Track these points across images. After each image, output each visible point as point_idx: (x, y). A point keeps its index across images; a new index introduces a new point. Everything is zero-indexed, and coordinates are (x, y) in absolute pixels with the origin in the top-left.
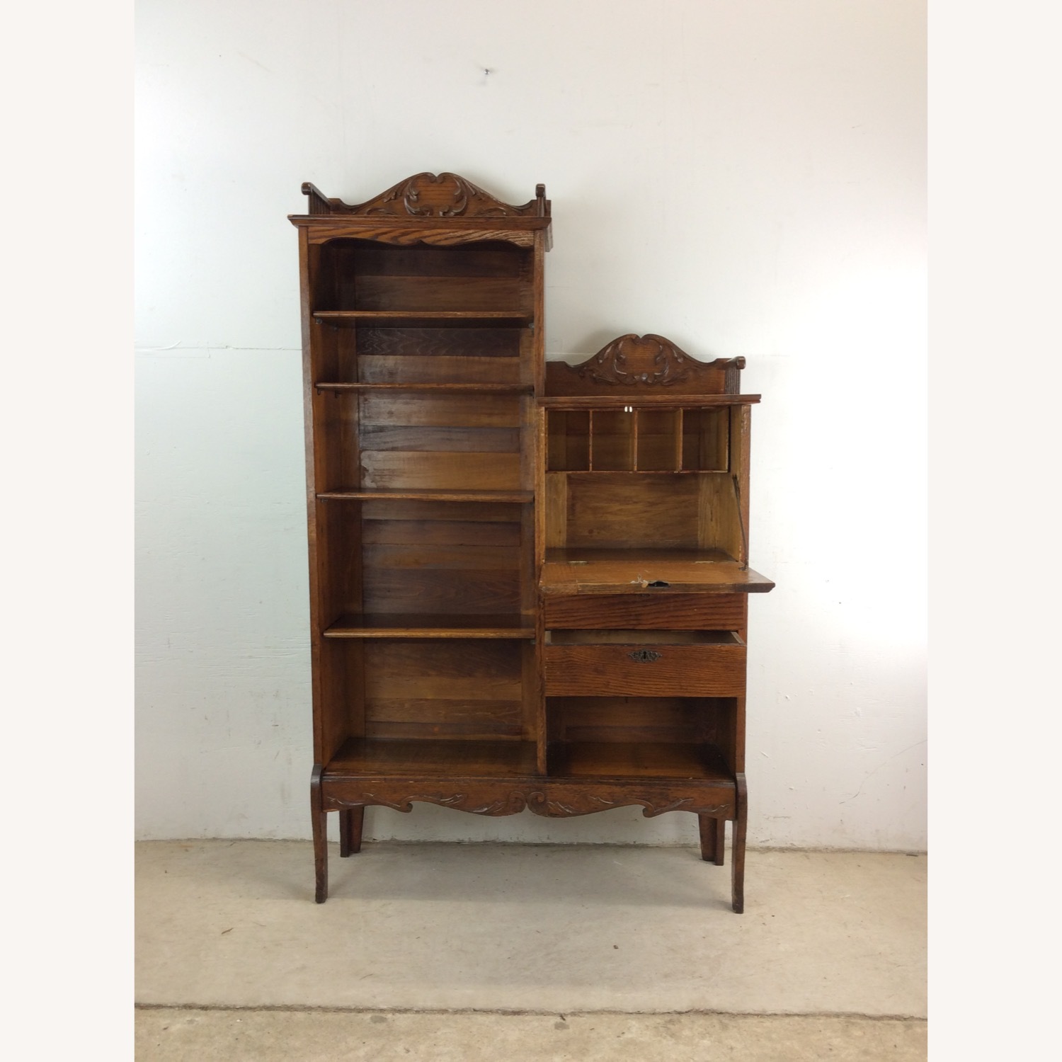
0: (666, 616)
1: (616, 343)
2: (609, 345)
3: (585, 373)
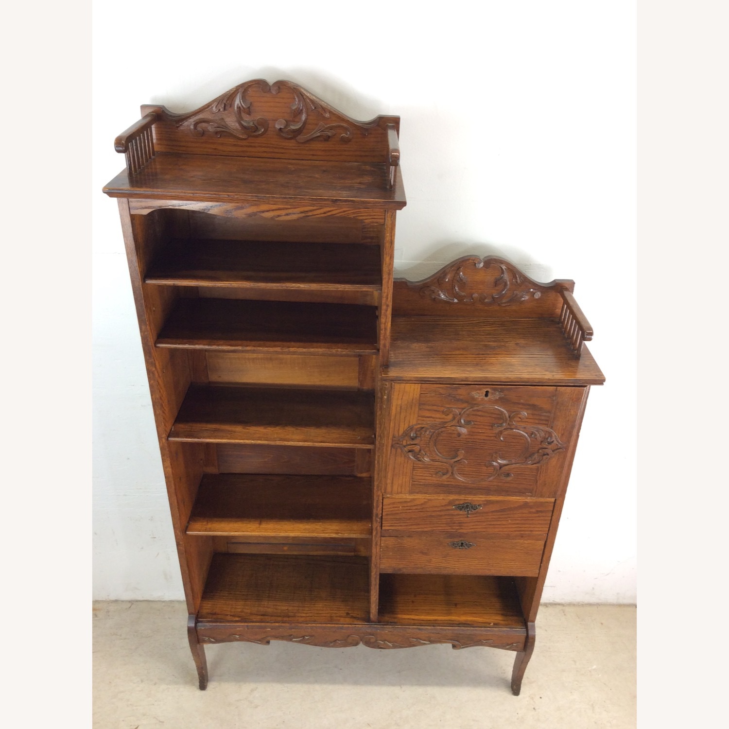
3: (425, 293)
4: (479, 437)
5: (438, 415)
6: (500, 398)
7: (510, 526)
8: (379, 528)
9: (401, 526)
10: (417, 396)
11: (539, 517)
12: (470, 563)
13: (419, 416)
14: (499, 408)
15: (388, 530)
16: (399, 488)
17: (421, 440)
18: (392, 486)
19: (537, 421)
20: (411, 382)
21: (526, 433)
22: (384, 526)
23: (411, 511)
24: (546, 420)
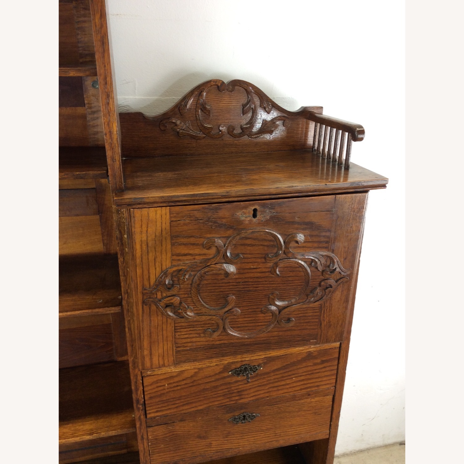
0: (267, 388)
1: (199, 90)
2: (192, 93)
3: (166, 127)
4: (252, 275)
5: (197, 251)
6: (272, 218)
7: (295, 385)
8: (142, 417)
9: (170, 409)
10: (166, 225)
11: (324, 367)
12: (256, 438)
13: (173, 255)
14: (272, 232)
15: (155, 417)
16: (160, 359)
17: (180, 289)
18: (151, 359)
19: (316, 245)
20: (156, 205)
21: (305, 262)
22: (150, 413)
23: (179, 388)
24: (327, 242)
